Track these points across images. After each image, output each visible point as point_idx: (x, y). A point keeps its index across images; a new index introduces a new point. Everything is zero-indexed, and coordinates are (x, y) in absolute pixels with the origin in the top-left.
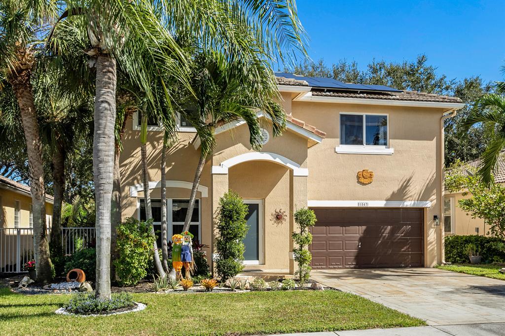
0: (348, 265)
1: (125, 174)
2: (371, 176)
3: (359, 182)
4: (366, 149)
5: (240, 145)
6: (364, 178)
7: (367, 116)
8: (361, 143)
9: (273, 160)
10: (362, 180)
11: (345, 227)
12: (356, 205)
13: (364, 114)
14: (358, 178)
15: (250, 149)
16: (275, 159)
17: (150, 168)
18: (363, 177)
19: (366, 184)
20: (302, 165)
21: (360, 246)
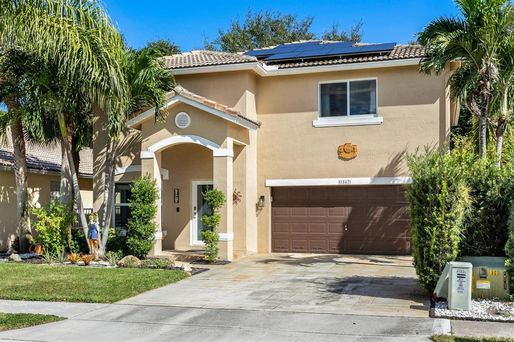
0: (333, 249)
1: (102, 161)
2: (354, 150)
3: (340, 158)
4: (350, 120)
5: (165, 130)
6: (346, 153)
7: (350, 82)
8: (344, 113)
9: (193, 142)
10: (344, 155)
11: (329, 207)
12: (337, 184)
13: (348, 81)
14: (339, 152)
15: (173, 134)
16: (195, 141)
17: (122, 156)
18: (345, 151)
19: (348, 160)
20: (222, 145)
21: (346, 229)
